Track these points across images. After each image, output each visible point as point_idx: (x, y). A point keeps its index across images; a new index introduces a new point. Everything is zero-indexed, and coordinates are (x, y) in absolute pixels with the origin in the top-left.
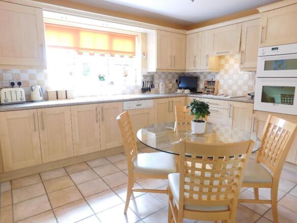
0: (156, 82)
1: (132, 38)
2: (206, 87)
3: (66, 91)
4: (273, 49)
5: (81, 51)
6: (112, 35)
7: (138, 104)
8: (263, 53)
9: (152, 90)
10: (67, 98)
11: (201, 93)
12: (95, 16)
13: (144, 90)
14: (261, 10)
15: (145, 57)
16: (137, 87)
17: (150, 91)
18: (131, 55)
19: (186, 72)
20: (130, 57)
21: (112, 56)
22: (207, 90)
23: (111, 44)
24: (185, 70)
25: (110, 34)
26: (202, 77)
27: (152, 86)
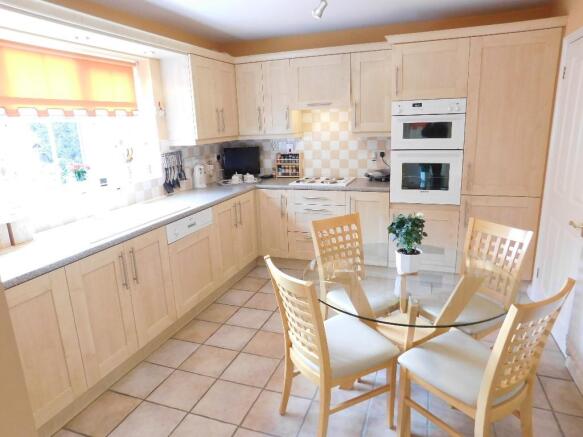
0: (187, 165)
1: (126, 68)
2: (279, 166)
3: (9, 225)
4: (414, 105)
5: (14, 107)
6: (87, 63)
7: (190, 223)
8: (401, 111)
9: (183, 184)
10: (13, 243)
11: (271, 177)
12: (74, 18)
13: (170, 187)
14: (391, 39)
15: (162, 113)
16: (155, 182)
17: (179, 186)
18: (129, 109)
19: (240, 139)
20: (130, 114)
21: (92, 114)
22: (283, 171)
23: (84, 84)
24: (236, 136)
25: (77, 60)
26: (266, 148)
27: (180, 175)
